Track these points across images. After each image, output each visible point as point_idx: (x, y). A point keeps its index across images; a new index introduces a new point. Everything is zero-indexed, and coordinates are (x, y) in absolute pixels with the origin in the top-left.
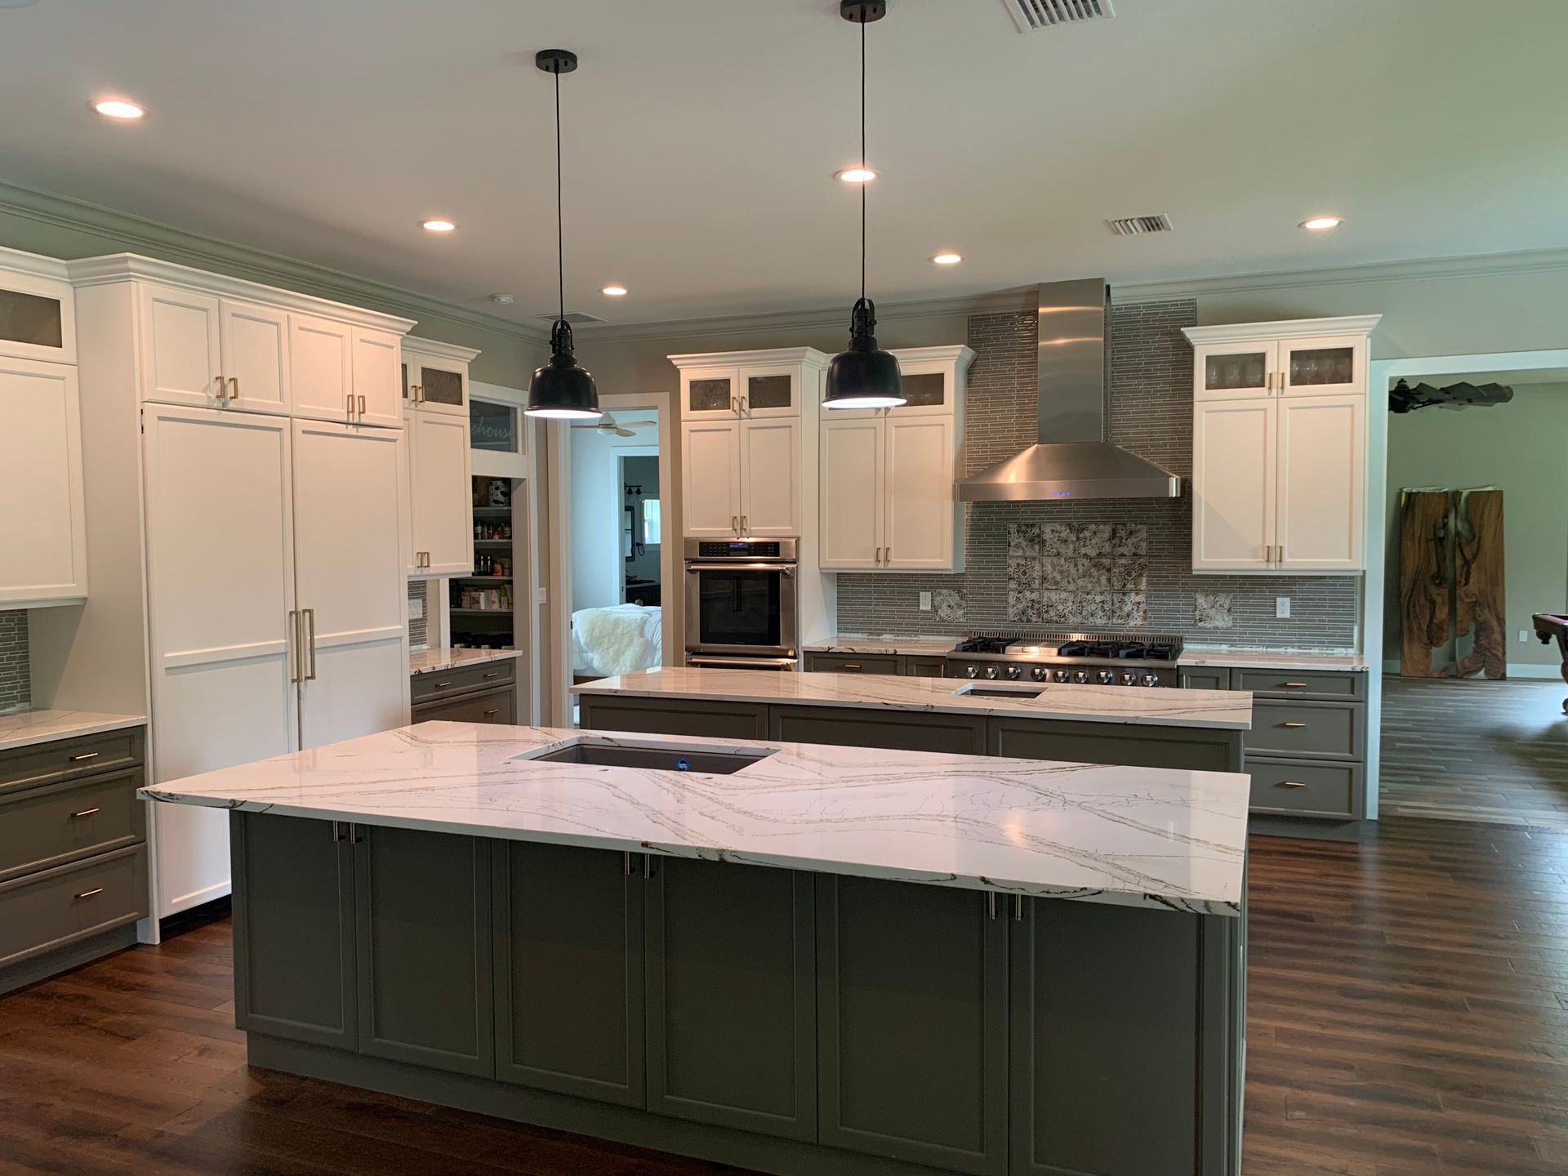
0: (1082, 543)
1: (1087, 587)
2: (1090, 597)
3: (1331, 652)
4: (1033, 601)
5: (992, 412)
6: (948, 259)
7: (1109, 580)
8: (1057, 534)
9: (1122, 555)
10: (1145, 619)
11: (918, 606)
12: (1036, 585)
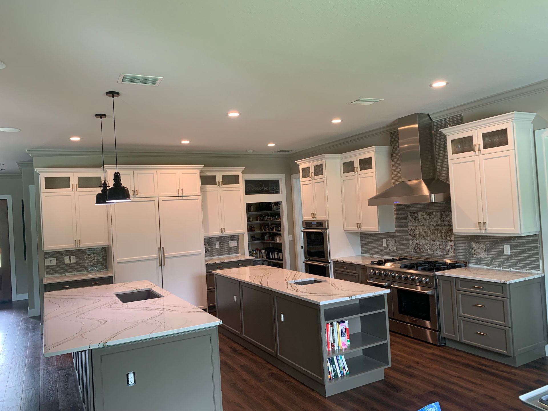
0: (431, 220)
1: (434, 238)
2: (435, 243)
4: (417, 244)
6: (337, 121)
7: (441, 236)
8: (423, 217)
9: (445, 225)
10: (454, 253)
11: (383, 245)
12: (417, 237)
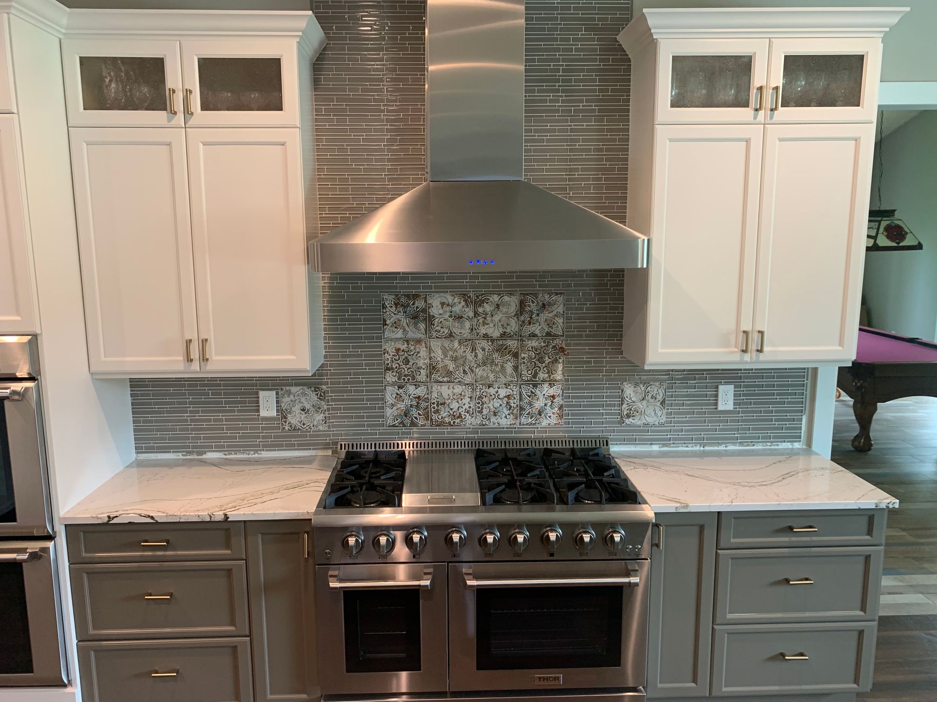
0: (481, 321)
1: (488, 377)
2: (492, 391)
3: (776, 447)
4: (419, 398)
5: (352, 130)
7: (516, 368)
8: (448, 309)
9: (533, 335)
10: (561, 416)
11: (258, 411)
12: (422, 376)
